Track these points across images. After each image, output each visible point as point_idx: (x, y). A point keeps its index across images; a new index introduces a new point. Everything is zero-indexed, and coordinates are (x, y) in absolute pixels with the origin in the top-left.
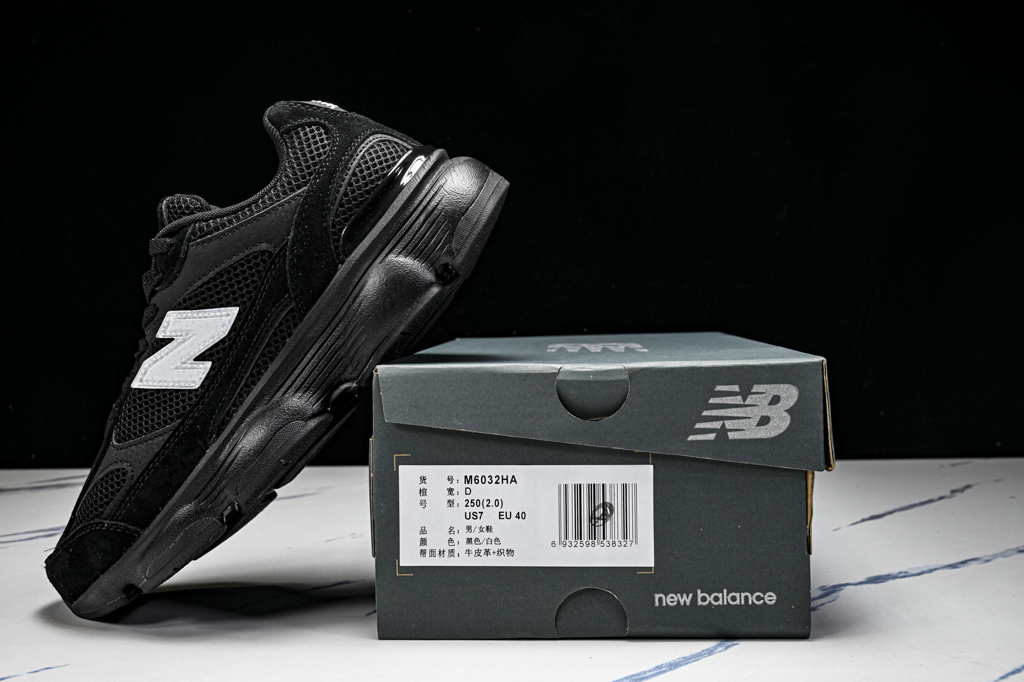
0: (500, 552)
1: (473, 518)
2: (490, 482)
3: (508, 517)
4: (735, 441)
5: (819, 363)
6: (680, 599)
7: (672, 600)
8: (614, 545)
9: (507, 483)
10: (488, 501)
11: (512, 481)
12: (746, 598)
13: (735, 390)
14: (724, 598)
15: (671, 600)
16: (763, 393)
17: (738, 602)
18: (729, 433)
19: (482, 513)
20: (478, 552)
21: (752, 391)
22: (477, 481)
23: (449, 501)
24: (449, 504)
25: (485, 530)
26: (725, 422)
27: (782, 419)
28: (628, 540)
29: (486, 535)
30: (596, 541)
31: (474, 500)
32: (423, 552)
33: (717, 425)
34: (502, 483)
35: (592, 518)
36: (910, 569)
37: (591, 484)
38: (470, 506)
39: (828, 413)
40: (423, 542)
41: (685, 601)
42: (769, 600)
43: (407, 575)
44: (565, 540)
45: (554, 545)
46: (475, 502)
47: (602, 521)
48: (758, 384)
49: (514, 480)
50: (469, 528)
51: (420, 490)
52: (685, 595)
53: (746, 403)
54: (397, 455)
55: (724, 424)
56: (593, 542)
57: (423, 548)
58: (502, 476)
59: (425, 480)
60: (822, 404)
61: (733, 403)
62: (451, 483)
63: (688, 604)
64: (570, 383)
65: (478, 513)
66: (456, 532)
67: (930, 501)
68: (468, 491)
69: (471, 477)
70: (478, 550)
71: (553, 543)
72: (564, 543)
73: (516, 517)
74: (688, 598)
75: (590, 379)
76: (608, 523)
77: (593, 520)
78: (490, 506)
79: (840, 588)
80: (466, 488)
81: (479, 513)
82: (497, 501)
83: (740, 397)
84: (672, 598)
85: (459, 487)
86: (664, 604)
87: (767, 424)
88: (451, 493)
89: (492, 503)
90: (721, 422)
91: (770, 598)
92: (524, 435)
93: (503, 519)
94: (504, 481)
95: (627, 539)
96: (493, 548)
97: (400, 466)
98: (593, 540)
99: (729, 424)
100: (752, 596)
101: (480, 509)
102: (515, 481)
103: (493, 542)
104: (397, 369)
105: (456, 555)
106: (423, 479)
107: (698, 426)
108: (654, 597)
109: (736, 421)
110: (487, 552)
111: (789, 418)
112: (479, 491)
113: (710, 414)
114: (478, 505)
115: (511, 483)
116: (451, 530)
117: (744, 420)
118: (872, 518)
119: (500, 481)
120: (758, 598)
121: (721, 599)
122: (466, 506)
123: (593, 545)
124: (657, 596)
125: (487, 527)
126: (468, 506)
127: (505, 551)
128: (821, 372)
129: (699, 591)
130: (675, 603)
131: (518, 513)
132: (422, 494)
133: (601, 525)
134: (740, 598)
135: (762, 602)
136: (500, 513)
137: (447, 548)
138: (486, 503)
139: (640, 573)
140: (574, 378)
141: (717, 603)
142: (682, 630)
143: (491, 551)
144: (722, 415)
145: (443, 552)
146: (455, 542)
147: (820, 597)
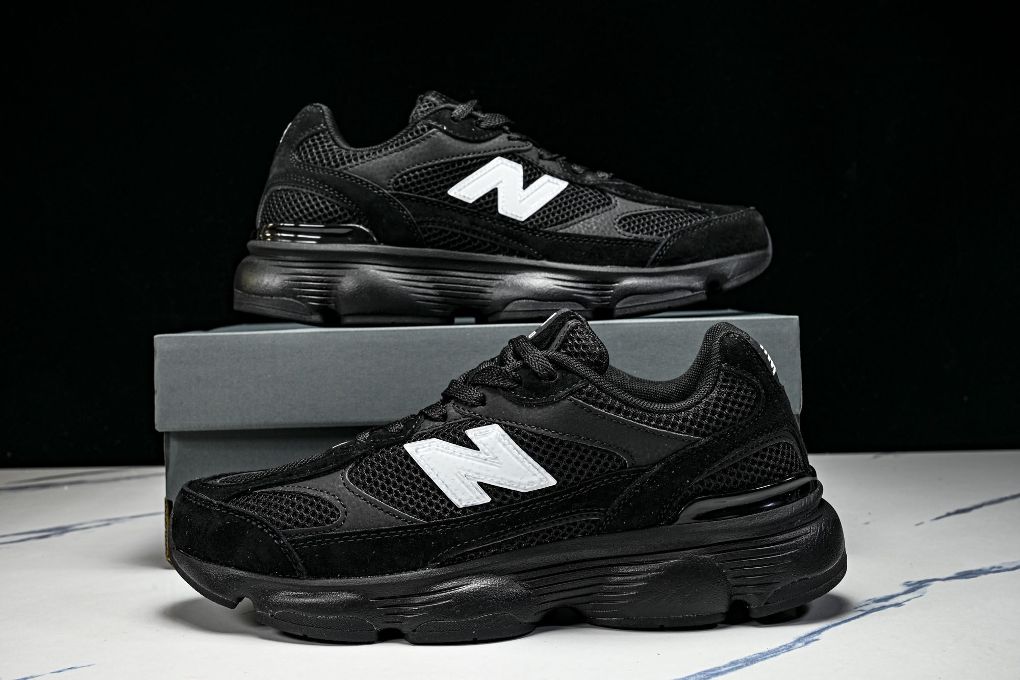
36: (1004, 563)
79: (926, 583)
118: (957, 512)
147: (906, 593)
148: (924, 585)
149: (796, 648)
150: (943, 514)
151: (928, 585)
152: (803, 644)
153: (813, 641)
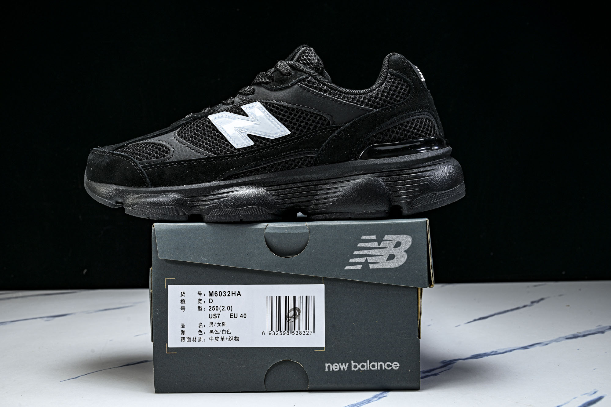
0: (230, 339)
1: (214, 317)
2: (225, 295)
3: (236, 317)
4: (373, 269)
5: (424, 222)
6: (341, 367)
7: (336, 367)
8: (300, 334)
9: (235, 296)
10: (223, 307)
11: (238, 294)
12: (381, 366)
13: (374, 239)
14: (368, 366)
15: (335, 367)
16: (391, 240)
17: (376, 368)
18: (370, 265)
19: (219, 314)
20: (217, 339)
21: (384, 239)
22: (216, 295)
23: (199, 307)
24: (199, 309)
25: (221, 325)
26: (368, 258)
27: (402, 256)
28: (309, 331)
29: (222, 328)
30: (289, 331)
31: (214, 306)
32: (183, 339)
33: (363, 260)
34: (232, 296)
35: (287, 317)
36: (498, 349)
37: (287, 296)
38: (212, 310)
39: (430, 253)
40: (183, 332)
41: (344, 367)
42: (395, 367)
43: (173, 353)
44: (271, 331)
45: (263, 334)
46: (215, 307)
47: (293, 319)
48: (388, 235)
49: (239, 294)
50: (211, 324)
51: (181, 300)
52: (344, 364)
53: (380, 246)
54: (167, 279)
55: (367, 259)
56: (288, 332)
57: (183, 336)
58: (232, 291)
59: (184, 294)
60: (426, 247)
61: (372, 246)
62: (200, 296)
63: (346, 369)
64: (273, 235)
65: (217, 314)
66: (203, 326)
67: (518, 308)
68: (211, 301)
69: (213, 292)
70: (217, 337)
71: (263, 333)
72: (270, 333)
73: (241, 317)
74: (345, 366)
75: (285, 232)
76: (297, 320)
77: (288, 318)
78: (224, 310)
79: (454, 362)
80: (210, 299)
81: (218, 314)
82: (229, 307)
83: (376, 243)
84: (336, 366)
85: (206, 298)
86: (331, 370)
87: (393, 259)
88: (200, 302)
89: (226, 308)
90: (365, 258)
91: (396, 366)
92: (244, 266)
93: (233, 318)
94: (233, 294)
95: (308, 330)
96: (226, 336)
97: (169, 286)
98: (288, 331)
99: (370, 259)
100: (385, 364)
101: (218, 312)
102: (240, 294)
103: (226, 332)
104: (167, 225)
105: (203, 340)
106: (183, 294)
107: (351, 260)
108: (325, 365)
109: (374, 258)
110: (223, 338)
111: (406, 255)
112: (218, 301)
113: (358, 253)
114: (217, 309)
115: (237, 296)
116: (200, 325)
117: (378, 257)
118: (480, 319)
119: (231, 294)
120: (388, 366)
121: (366, 367)
122: (210, 310)
123: (288, 334)
124: (327, 365)
125: (223, 323)
126: (211, 310)
127: (234, 338)
128: (425, 228)
129: (352, 362)
130: (338, 369)
131: (242, 314)
132: (182, 303)
133: (292, 322)
134: (377, 366)
135: (390, 368)
136: (230, 314)
138: (222, 308)
139: (316, 351)
140: (275, 231)
141: (364, 369)
142: (342, 386)
143: (225, 338)
144: (366, 254)
145: (195, 338)
146: (203, 333)
147: (441, 367)
148: (452, 362)
149: (373, 402)
150: (473, 320)
151: (455, 363)
152: (378, 399)
153: (383, 397)
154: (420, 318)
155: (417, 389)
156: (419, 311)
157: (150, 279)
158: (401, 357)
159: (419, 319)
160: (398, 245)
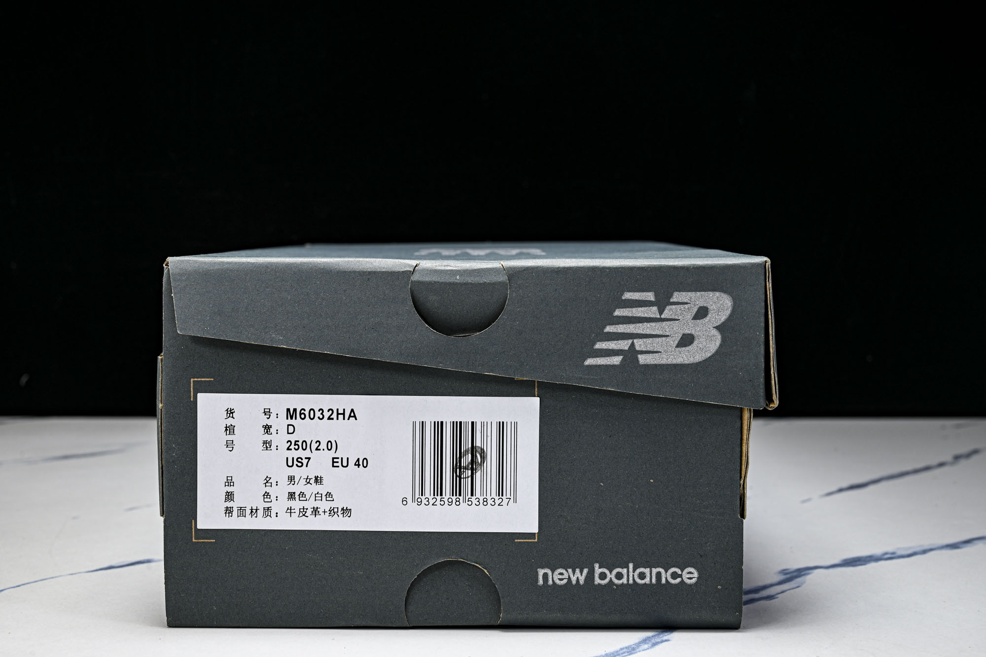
0: (332, 512)
1: (297, 465)
2: (321, 417)
3: (345, 464)
4: (647, 366)
5: (761, 264)
6: (571, 576)
7: (561, 577)
8: (485, 503)
9: (344, 419)
10: (318, 443)
11: (350, 416)
12: (659, 575)
13: (649, 299)
14: (630, 575)
15: (559, 577)
16: (687, 303)
17: (647, 580)
18: (639, 356)
19: (309, 459)
20: (303, 512)
21: (672, 300)
22: (303, 416)
23: (265, 442)
24: (265, 446)
25: (312, 481)
26: (635, 341)
27: (711, 338)
28: (504, 497)
29: (314, 488)
30: (461, 498)
31: (298, 441)
32: (229, 511)
33: (624, 345)
34: (338, 419)
35: (457, 468)
37: (457, 422)
38: (293, 449)
39: (771, 332)
40: (229, 496)
41: (578, 578)
42: (689, 578)
43: (206, 541)
44: (420, 497)
45: (405, 503)
46: (300, 443)
47: (470, 472)
48: (680, 291)
49: (353, 415)
50: (291, 479)
51: (226, 427)
52: (578, 571)
53: (663, 316)
54: (196, 379)
55: (633, 344)
56: (458, 500)
57: (229, 504)
58: (338, 410)
59: (232, 413)
60: (763, 319)
61: (646, 315)
62: (268, 418)
63: (582, 582)
64: (430, 286)
65: (304, 458)
66: (274, 484)
67: (927, 468)
68: (291, 430)
69: (295, 410)
70: (304, 509)
71: (404, 500)
72: (419, 500)
73: (355, 465)
74: (581, 575)
75: (456, 281)
76: (478, 474)
77: (458, 470)
78: (320, 450)
80: (288, 425)
81: (306, 458)
82: (329, 443)
83: (655, 309)
84: (561, 574)
85: (280, 423)
86: (550, 582)
87: (690, 345)
88: (267, 431)
89: (323, 446)
90: (630, 341)
91: (690, 575)
92: (365, 354)
93: (338, 467)
94: (339, 416)
95: (502, 495)
96: (324, 505)
97: (199, 395)
98: (458, 496)
99: (639, 344)
100: (666, 572)
101: (307, 453)
102: (355, 416)
103: (324, 498)
104: (196, 262)
105: (273, 515)
106: (230, 412)
107: (599, 345)
108: (537, 572)
109: (649, 340)
110: (315, 511)
111: (719, 337)
112: (305, 430)
113: (615, 331)
114: (304, 448)
115: (348, 419)
116: (267, 481)
117: (660, 339)
118: (852, 487)
119: (334, 416)
120: (675, 576)
121: (625, 576)
122: (288, 449)
123: (458, 503)
124: (541, 572)
125: (316, 478)
126: (291, 449)
127: (340, 510)
128: (762, 277)
129: (597, 566)
130: (565, 581)
131: (358, 460)
132: (228, 432)
133: (468, 477)
134: (650, 575)
135: (679, 580)
136: (333, 458)
137: (261, 505)
138: (314, 446)
139: (519, 540)
140: (435, 278)
141: (620, 582)
142: (573, 617)
143: (321, 510)
144: (632, 332)
145: (257, 510)
146: (273, 498)
147: (780, 583)
148: (803, 573)
149: (639, 651)
150: (834, 488)
151: (808, 574)
152: (650, 646)
153: (662, 642)
154: (746, 473)
155: (733, 627)
156: (744, 458)
157: (159, 379)
158: (701, 556)
159: (743, 476)
160: (702, 313)
